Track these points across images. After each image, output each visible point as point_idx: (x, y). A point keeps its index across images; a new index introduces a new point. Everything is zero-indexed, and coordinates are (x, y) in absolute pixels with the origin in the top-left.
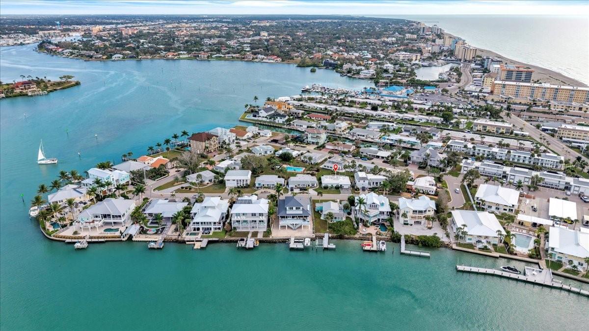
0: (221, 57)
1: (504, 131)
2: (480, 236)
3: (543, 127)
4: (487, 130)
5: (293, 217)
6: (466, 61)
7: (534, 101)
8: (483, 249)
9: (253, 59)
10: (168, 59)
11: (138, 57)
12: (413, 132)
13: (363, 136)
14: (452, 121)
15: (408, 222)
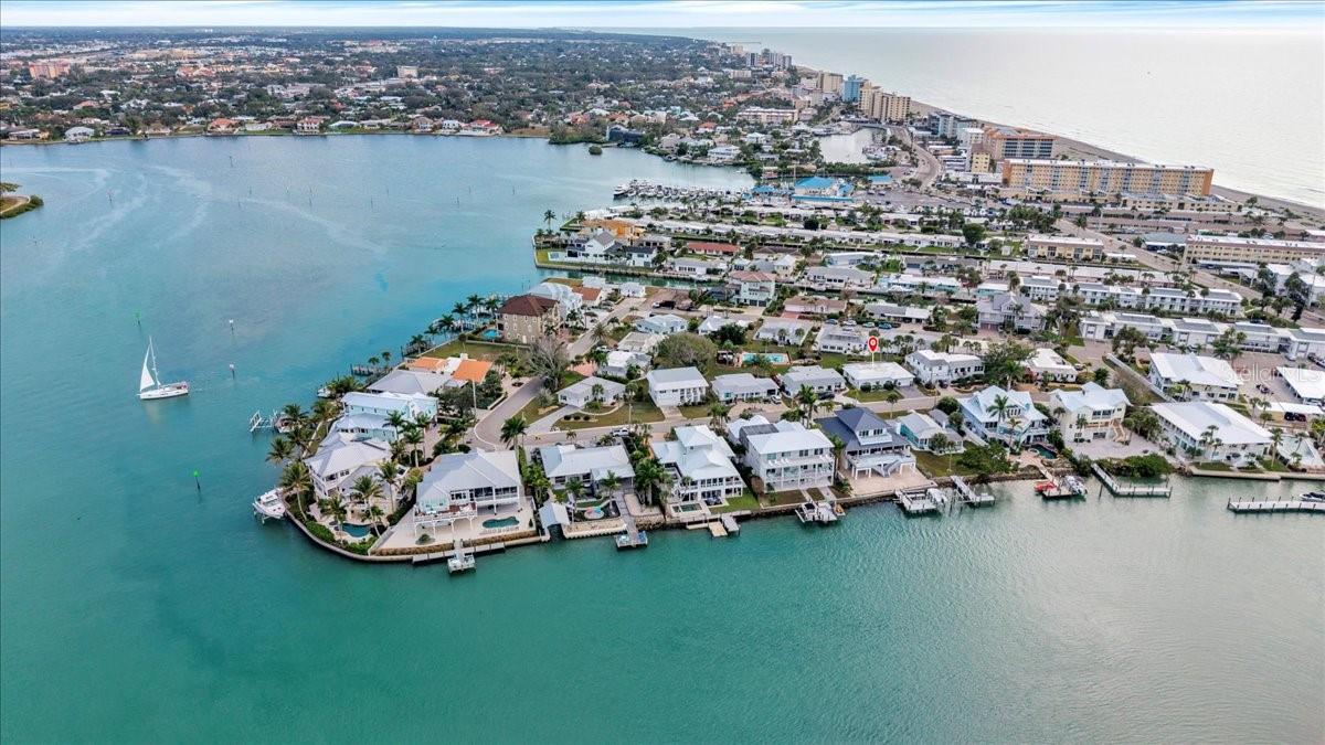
0: (351, 126)
1: (1090, 254)
2: (1234, 446)
3: (1148, 243)
4: (1057, 255)
5: (873, 451)
6: (891, 122)
7: (1091, 194)
8: (1247, 468)
9: (435, 128)
10: (217, 136)
11: (134, 132)
12: (928, 267)
13: (841, 281)
14: (983, 242)
15: (1083, 437)
